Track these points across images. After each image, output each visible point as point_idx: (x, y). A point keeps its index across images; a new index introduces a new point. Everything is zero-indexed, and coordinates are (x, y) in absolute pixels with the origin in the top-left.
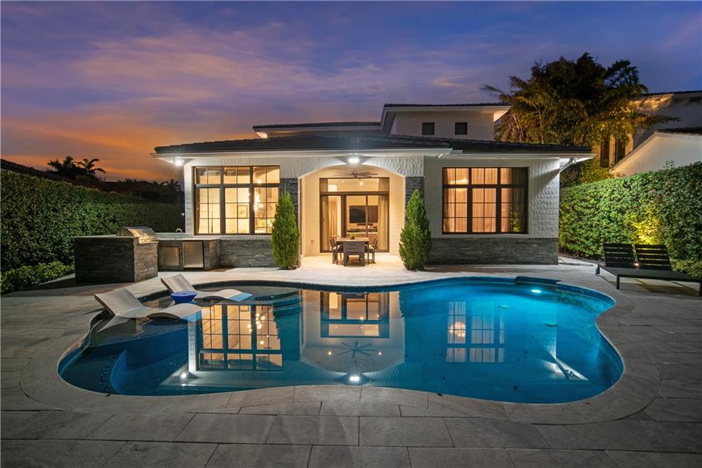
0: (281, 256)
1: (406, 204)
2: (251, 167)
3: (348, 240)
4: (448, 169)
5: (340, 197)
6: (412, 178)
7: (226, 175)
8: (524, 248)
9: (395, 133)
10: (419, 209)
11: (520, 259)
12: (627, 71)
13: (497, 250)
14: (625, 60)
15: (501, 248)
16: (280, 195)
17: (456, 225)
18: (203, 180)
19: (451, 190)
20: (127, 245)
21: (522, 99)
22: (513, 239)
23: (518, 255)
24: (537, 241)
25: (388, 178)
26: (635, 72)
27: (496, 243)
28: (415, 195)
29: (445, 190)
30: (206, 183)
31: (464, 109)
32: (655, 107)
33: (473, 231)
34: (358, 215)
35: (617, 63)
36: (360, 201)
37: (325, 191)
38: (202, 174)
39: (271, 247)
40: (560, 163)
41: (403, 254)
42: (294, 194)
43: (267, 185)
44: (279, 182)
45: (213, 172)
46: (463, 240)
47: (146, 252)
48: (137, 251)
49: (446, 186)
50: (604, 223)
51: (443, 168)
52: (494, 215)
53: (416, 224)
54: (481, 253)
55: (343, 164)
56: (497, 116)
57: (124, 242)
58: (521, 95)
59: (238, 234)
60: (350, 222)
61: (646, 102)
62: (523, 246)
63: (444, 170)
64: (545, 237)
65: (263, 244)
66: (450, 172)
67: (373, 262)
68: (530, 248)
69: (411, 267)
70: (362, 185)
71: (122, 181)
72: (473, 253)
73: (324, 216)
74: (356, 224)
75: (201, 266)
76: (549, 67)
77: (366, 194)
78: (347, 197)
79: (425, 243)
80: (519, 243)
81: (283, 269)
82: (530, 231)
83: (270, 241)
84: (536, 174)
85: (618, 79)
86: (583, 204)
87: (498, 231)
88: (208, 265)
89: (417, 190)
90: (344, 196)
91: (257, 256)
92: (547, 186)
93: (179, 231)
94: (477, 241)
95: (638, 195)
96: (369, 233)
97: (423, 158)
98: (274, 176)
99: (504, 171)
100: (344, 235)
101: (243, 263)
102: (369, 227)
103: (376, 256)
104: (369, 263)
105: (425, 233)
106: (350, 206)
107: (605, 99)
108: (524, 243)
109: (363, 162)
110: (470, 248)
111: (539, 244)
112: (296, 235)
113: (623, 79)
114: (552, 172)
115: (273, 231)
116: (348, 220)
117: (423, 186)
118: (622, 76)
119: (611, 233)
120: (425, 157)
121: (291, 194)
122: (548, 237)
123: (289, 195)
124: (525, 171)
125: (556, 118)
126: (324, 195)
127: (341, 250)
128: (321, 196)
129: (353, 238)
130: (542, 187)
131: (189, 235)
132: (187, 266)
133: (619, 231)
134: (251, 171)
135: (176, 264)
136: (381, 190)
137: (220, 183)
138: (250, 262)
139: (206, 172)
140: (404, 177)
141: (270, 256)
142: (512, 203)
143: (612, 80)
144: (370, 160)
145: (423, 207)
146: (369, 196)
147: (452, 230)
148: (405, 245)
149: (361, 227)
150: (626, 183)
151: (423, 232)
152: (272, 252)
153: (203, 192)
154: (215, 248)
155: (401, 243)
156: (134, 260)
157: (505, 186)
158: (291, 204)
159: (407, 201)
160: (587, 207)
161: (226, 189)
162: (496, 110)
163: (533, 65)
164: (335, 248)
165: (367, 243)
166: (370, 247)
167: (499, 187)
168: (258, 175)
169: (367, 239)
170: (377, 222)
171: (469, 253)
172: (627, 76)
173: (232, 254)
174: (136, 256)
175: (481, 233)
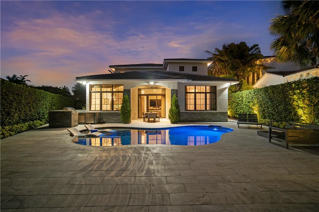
0: (124, 119)
1: (171, 99)
2: (112, 85)
3: (149, 113)
4: (187, 86)
5: (146, 96)
6: (173, 90)
7: (103, 87)
8: (215, 116)
9: (168, 71)
10: (176, 101)
11: (214, 120)
12: (257, 49)
13: (205, 116)
14: (257, 44)
15: (207, 116)
16: (124, 96)
17: (191, 107)
18: (93, 90)
19: (189, 94)
20: (69, 114)
21: (219, 57)
22: (211, 112)
23: (213, 118)
24: (220, 113)
25: (165, 89)
26: (259, 49)
27: (205, 114)
28: (174, 96)
29: (186, 94)
30: (95, 91)
31: (196, 61)
32: (269, 62)
33: (197, 109)
34: (153, 103)
35: (254, 45)
36: (154, 98)
37: (140, 93)
38: (93, 87)
39: (120, 115)
40: (227, 85)
41: (170, 118)
42: (129, 95)
43: (118, 92)
44: (123, 91)
45: (97, 86)
46: (193, 113)
47: (75, 116)
48: (72, 116)
49: (186, 93)
50: (245, 107)
51: (185, 86)
52: (204, 104)
53: (175, 107)
54: (199, 118)
55: (148, 84)
56: (209, 64)
57: (68, 113)
58: (219, 56)
59: (107, 110)
60: (150, 106)
61: (266, 60)
62: (215, 115)
63: (186, 87)
64: (223, 112)
65: (117, 114)
66: (188, 87)
67: (159, 121)
68: (217, 116)
69: (173, 122)
70: (155, 91)
71: (40, 86)
72: (196, 118)
73: (140, 104)
74: (152, 107)
75: (93, 122)
76: (229, 45)
77: (157, 95)
78: (149, 96)
79: (178, 114)
80: (213, 114)
81: (125, 123)
82: (217, 110)
83: (120, 113)
84: (219, 89)
85: (254, 51)
86: (239, 100)
87: (206, 109)
88: (96, 122)
89: (175, 94)
90: (148, 96)
91: (114, 119)
92: (223, 93)
93: (84, 109)
94: (198, 113)
95: (253, 97)
96: (158, 110)
97: (177, 83)
98: (121, 88)
99: (208, 87)
100: (148, 111)
101: (109, 121)
102: (158, 108)
103: (160, 120)
104: (157, 122)
105: (178, 110)
106: (150, 100)
107: (248, 59)
108: (215, 114)
109: (155, 84)
110: (195, 116)
111: (221, 114)
112: (130, 111)
113: (256, 51)
114: (225, 88)
115: (121, 109)
116: (149, 105)
117: (177, 93)
118: (255, 50)
119: (246, 110)
120: (178, 82)
121: (128, 95)
122: (224, 112)
123: (127, 96)
124: (215, 87)
125: (231, 65)
126: (140, 95)
127: (146, 117)
128: (138, 96)
129: (151, 112)
130: (221, 93)
131: (87, 110)
132: (88, 123)
133: (249, 110)
134: (112, 86)
135: (83, 121)
136: (162, 93)
137: (100, 91)
138: (112, 121)
139: (95, 87)
140: (170, 89)
141: (120, 119)
142: (211, 99)
143: (252, 52)
144: (158, 83)
145: (177, 101)
146: (157, 96)
147: (189, 109)
148: (171, 114)
149: (154, 108)
150: (250, 92)
151: (177, 110)
152: (121, 117)
153: (93, 94)
154: (98, 116)
155: (169, 114)
156: (71, 119)
157: (208, 93)
158: (128, 99)
159: (171, 98)
160: (239, 101)
161: (102, 93)
162: (209, 62)
163: (223, 44)
164: (144, 116)
165: (157, 114)
166: (158, 116)
167: (206, 93)
168: (115, 88)
169: (157, 113)
170: (161, 106)
171: (195, 118)
172: (257, 51)
173: (105, 118)
174: (72, 118)
175: (200, 110)
